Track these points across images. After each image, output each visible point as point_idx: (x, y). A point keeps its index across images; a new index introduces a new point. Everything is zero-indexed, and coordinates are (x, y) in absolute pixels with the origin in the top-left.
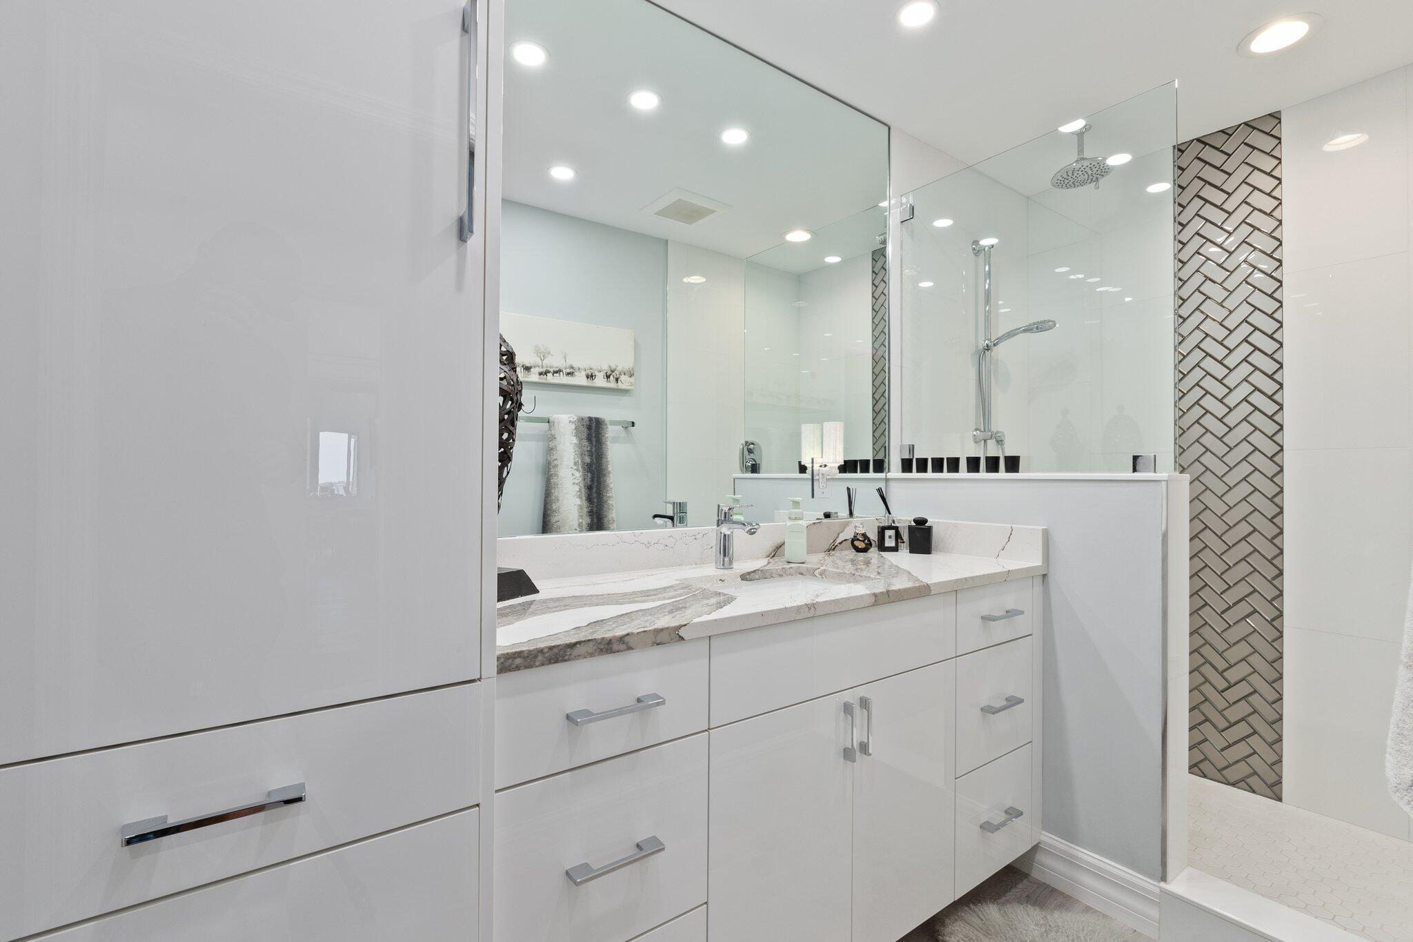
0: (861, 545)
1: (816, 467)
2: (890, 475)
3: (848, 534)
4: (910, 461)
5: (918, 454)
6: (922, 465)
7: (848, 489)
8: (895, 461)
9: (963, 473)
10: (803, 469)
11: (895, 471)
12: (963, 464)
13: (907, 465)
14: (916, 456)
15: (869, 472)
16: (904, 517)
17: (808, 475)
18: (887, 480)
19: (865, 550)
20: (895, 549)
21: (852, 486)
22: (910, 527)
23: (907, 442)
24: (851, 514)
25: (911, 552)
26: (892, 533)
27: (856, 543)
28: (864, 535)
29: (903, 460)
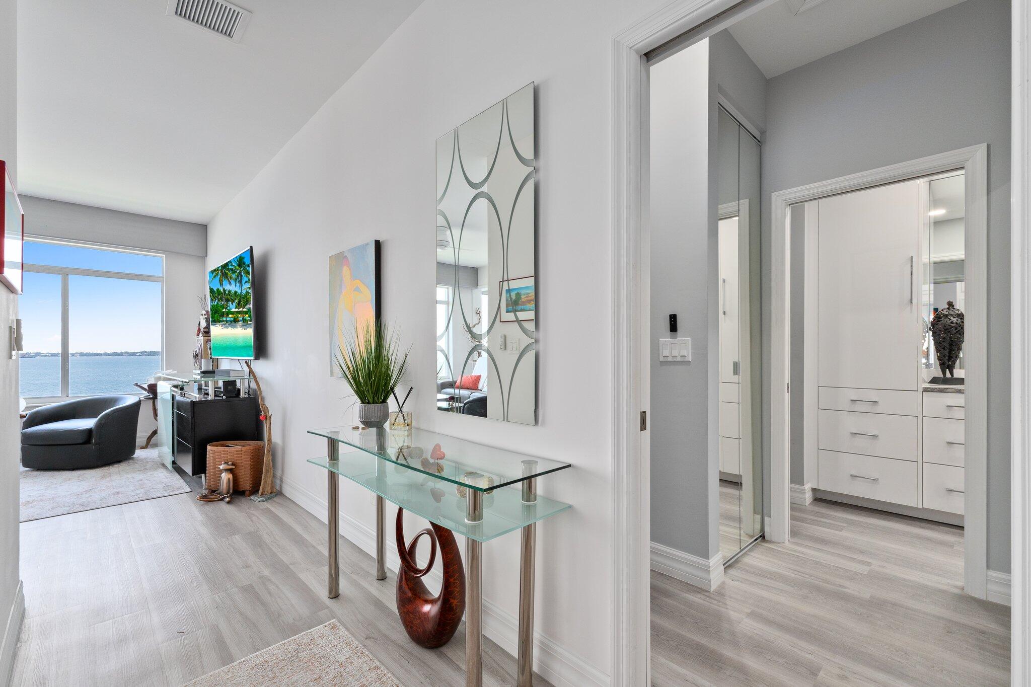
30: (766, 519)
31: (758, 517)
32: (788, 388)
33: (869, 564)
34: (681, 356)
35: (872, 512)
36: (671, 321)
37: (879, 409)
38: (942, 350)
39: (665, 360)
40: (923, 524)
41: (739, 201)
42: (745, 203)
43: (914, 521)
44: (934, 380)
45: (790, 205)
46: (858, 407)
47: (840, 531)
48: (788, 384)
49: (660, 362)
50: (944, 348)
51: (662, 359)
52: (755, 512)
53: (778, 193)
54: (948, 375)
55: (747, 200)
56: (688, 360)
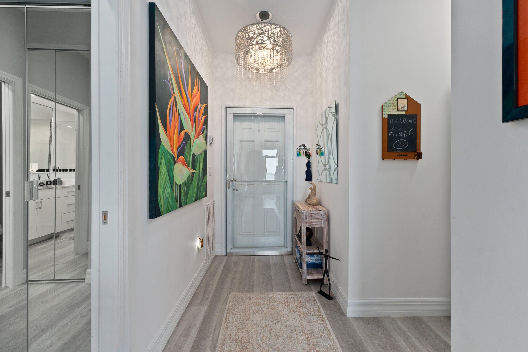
3: (38, 183)
5: (60, 169)
7: (39, 175)
8: (51, 169)
9: (68, 172)
11: (51, 171)
12: (68, 170)
15: (45, 171)
18: (49, 173)
19: (42, 185)
20: (50, 185)
21: (39, 174)
22: (53, 181)
24: (39, 179)
25: (53, 185)
26: (50, 182)
28: (43, 183)
29: (53, 169)
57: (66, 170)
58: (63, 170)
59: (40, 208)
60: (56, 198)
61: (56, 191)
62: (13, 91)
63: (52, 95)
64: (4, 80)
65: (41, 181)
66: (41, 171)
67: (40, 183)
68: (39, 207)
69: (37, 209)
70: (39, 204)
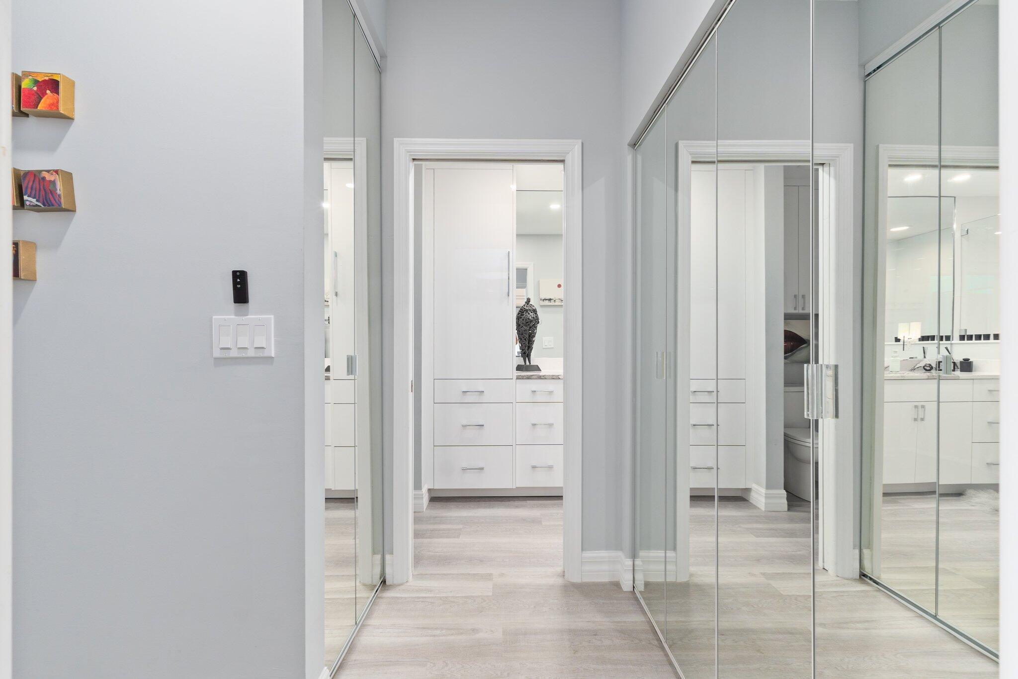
0: (928, 368)
1: (906, 339)
2: (953, 342)
3: (922, 364)
4: (964, 336)
5: (968, 333)
6: (970, 338)
7: (924, 348)
8: (956, 336)
9: (992, 340)
10: (897, 340)
11: (956, 340)
12: (992, 337)
13: (962, 338)
14: (967, 334)
16: (958, 357)
17: (901, 343)
18: (951, 344)
19: (930, 370)
21: (926, 346)
22: (961, 362)
23: (964, 328)
24: (925, 357)
25: (961, 371)
27: (925, 367)
28: (930, 365)
29: (960, 336)
30: (388, 557)
31: (378, 557)
32: (412, 386)
33: (488, 577)
34: (256, 348)
35: (478, 501)
36: (235, 283)
37: (485, 398)
38: (524, 340)
39: (223, 356)
40: (517, 503)
41: (354, 137)
42: (361, 143)
43: (509, 501)
44: (519, 368)
45: (414, 159)
46: (470, 398)
47: (458, 537)
48: (412, 381)
49: (215, 359)
50: (525, 339)
51: (217, 353)
52: (374, 553)
53: (401, 139)
54: (528, 363)
55: (364, 139)
56: (269, 355)
57: (987, 337)
58: (978, 337)
59: (922, 419)
60: (939, 402)
61: (940, 385)
62: (835, 178)
63: (930, 152)
64: (821, 159)
65: (927, 361)
66: (928, 340)
67: (925, 366)
68: (921, 416)
69: (915, 420)
70: (920, 410)
